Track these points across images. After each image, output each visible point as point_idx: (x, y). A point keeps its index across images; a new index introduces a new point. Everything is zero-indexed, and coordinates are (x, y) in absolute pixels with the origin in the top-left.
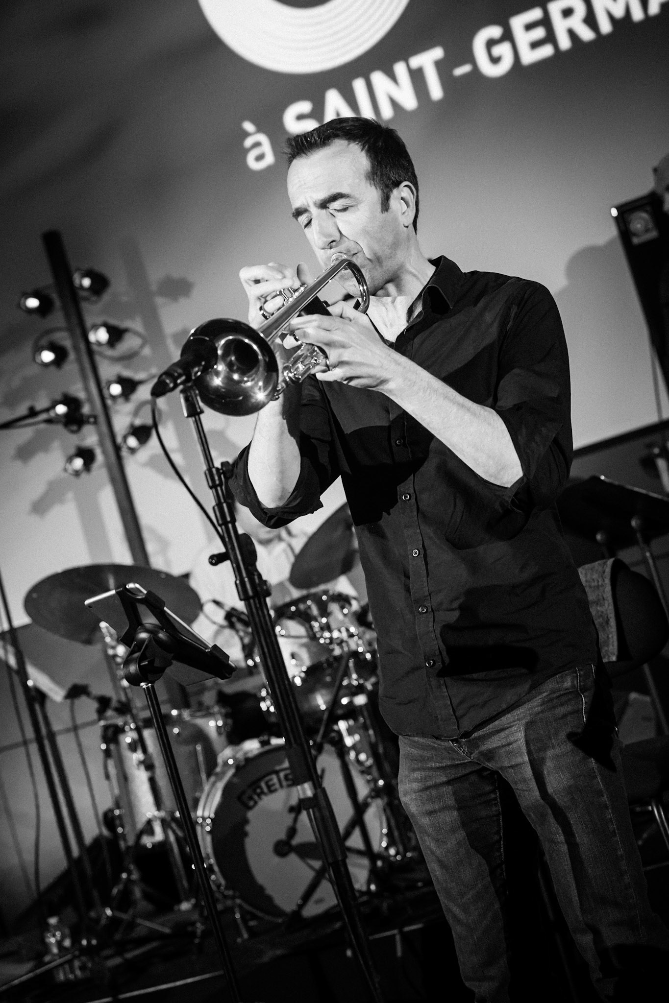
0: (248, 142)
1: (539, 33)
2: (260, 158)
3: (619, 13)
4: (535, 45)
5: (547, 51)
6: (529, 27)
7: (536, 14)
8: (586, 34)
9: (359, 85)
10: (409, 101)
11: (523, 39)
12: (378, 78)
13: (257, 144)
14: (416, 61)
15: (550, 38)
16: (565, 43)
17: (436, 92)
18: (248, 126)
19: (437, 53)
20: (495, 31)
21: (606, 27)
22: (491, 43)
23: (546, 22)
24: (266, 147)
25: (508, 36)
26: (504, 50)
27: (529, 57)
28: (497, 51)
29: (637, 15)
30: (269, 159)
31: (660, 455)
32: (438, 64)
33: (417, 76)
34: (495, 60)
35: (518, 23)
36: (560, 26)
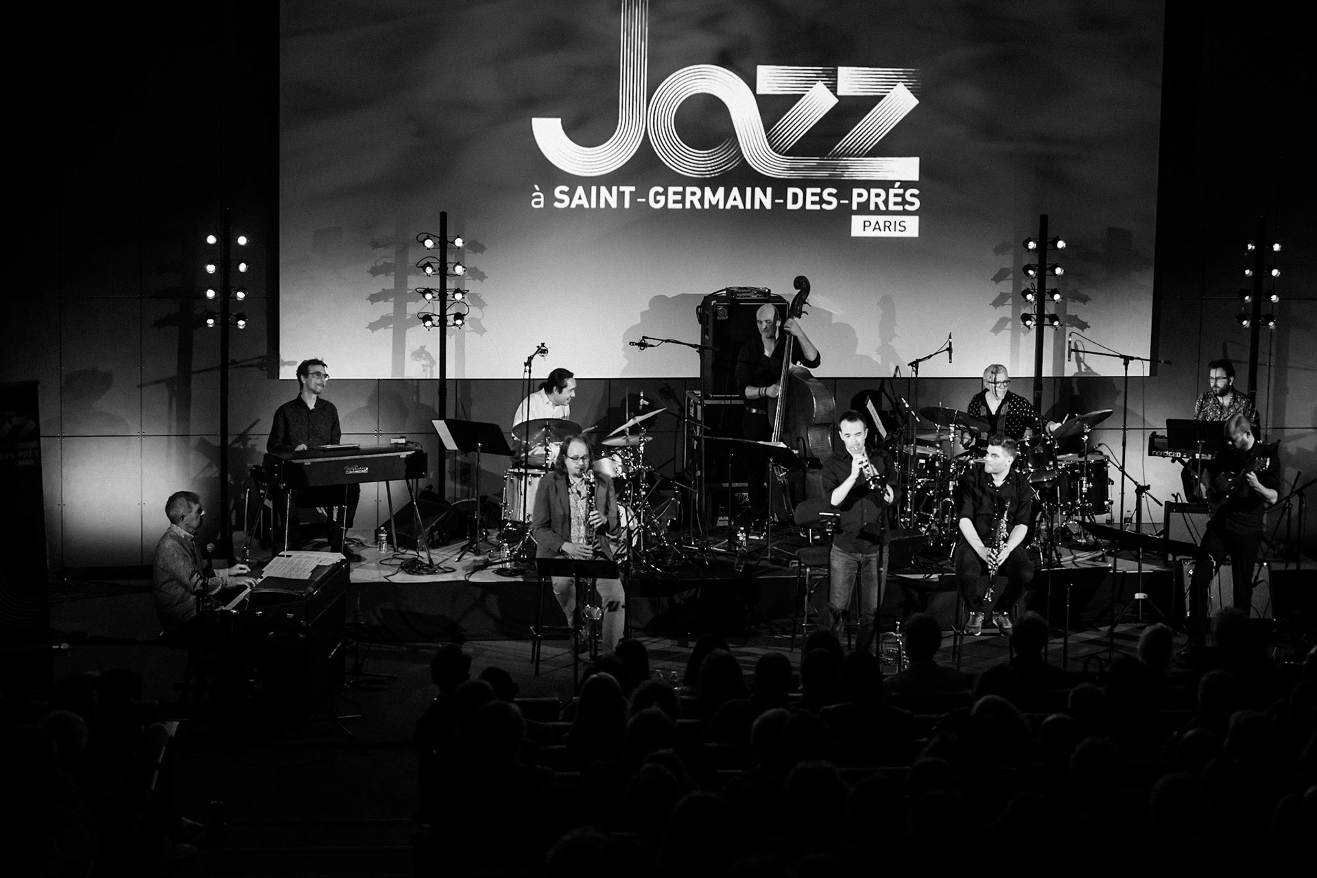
0: (534, 194)
1: (679, 197)
2: (538, 203)
3: (714, 203)
4: (675, 202)
5: (680, 206)
6: (675, 193)
7: (680, 189)
8: (698, 206)
9: (594, 189)
10: (614, 204)
11: (671, 197)
12: (603, 189)
13: (539, 197)
14: (622, 189)
15: (683, 201)
16: (688, 206)
17: (627, 205)
18: (536, 187)
19: (633, 189)
20: (661, 190)
21: (707, 206)
22: (657, 194)
23: (683, 194)
24: (542, 200)
25: (665, 193)
26: (662, 198)
27: (671, 205)
28: (658, 198)
29: (721, 206)
30: (542, 205)
31: (699, 404)
32: (631, 192)
33: (621, 195)
34: (657, 202)
35: (671, 189)
36: (689, 198)
